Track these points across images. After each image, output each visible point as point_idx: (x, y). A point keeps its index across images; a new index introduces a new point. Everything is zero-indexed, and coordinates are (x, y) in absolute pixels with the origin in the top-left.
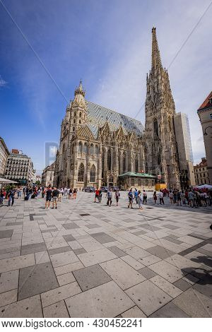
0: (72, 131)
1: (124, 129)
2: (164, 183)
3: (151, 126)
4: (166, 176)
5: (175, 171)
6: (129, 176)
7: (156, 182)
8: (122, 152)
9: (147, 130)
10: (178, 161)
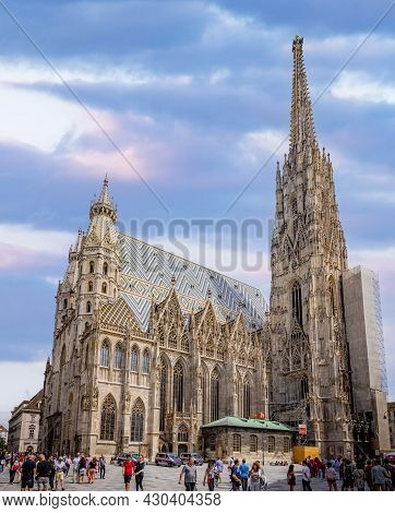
0: (83, 310)
1: (216, 308)
2: (313, 443)
3: (286, 301)
4: (318, 428)
5: (341, 416)
6: (227, 428)
7: (295, 442)
8: (211, 366)
9: (274, 311)
10: (349, 390)
